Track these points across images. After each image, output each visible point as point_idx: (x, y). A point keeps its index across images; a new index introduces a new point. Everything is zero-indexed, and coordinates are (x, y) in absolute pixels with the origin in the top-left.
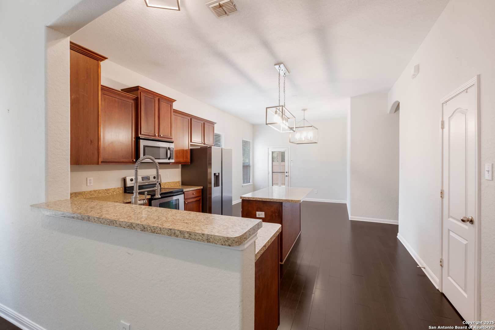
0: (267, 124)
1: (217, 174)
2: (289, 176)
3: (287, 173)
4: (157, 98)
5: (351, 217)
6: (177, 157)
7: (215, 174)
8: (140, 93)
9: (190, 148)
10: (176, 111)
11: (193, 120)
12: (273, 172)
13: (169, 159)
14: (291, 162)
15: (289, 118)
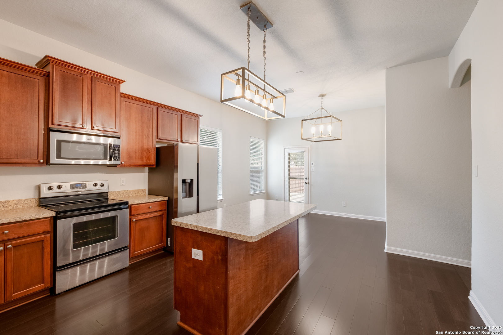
1: (189, 181)
2: (310, 182)
3: (306, 179)
4: (89, 76)
5: (387, 248)
6: (129, 157)
7: (184, 181)
8: (53, 66)
9: (154, 147)
10: (124, 96)
11: (160, 109)
12: (290, 178)
13: (110, 160)
14: (312, 165)
15: (276, 97)
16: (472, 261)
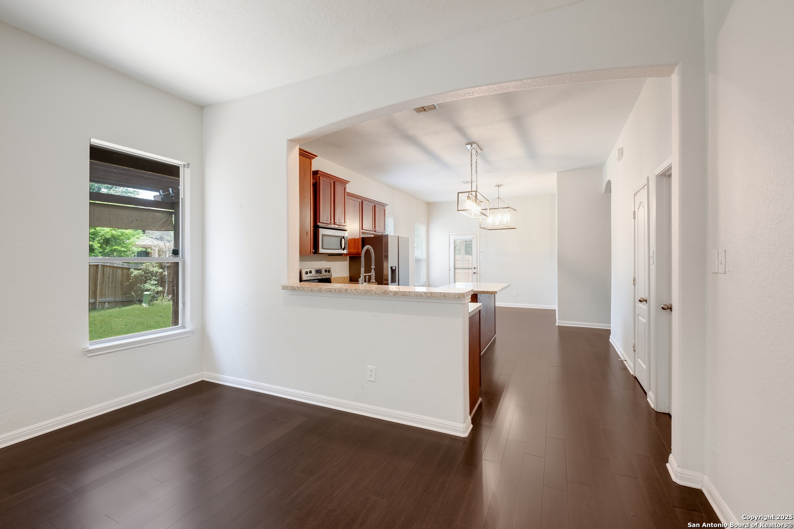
0: (458, 210)
1: (394, 268)
2: (478, 272)
3: (475, 268)
4: (333, 181)
5: (558, 323)
6: (349, 247)
7: (391, 267)
8: (319, 177)
9: (361, 236)
10: (351, 195)
11: (364, 202)
12: (455, 268)
13: (344, 249)
14: (481, 253)
15: (481, 202)
16: (611, 325)
